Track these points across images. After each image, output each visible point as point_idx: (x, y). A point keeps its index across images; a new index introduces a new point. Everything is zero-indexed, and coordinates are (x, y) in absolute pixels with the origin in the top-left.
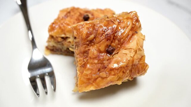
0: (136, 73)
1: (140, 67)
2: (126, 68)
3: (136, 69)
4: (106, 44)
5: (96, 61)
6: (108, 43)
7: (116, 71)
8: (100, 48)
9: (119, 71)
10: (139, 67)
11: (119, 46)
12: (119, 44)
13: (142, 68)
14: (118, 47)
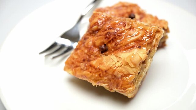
0: (114, 85)
1: (121, 83)
2: (104, 73)
3: (115, 81)
4: (103, 40)
5: (86, 51)
6: (106, 41)
7: (94, 70)
8: (96, 41)
9: (96, 71)
10: (119, 81)
11: (113, 50)
12: (113, 48)
13: (122, 84)
14: (111, 50)
